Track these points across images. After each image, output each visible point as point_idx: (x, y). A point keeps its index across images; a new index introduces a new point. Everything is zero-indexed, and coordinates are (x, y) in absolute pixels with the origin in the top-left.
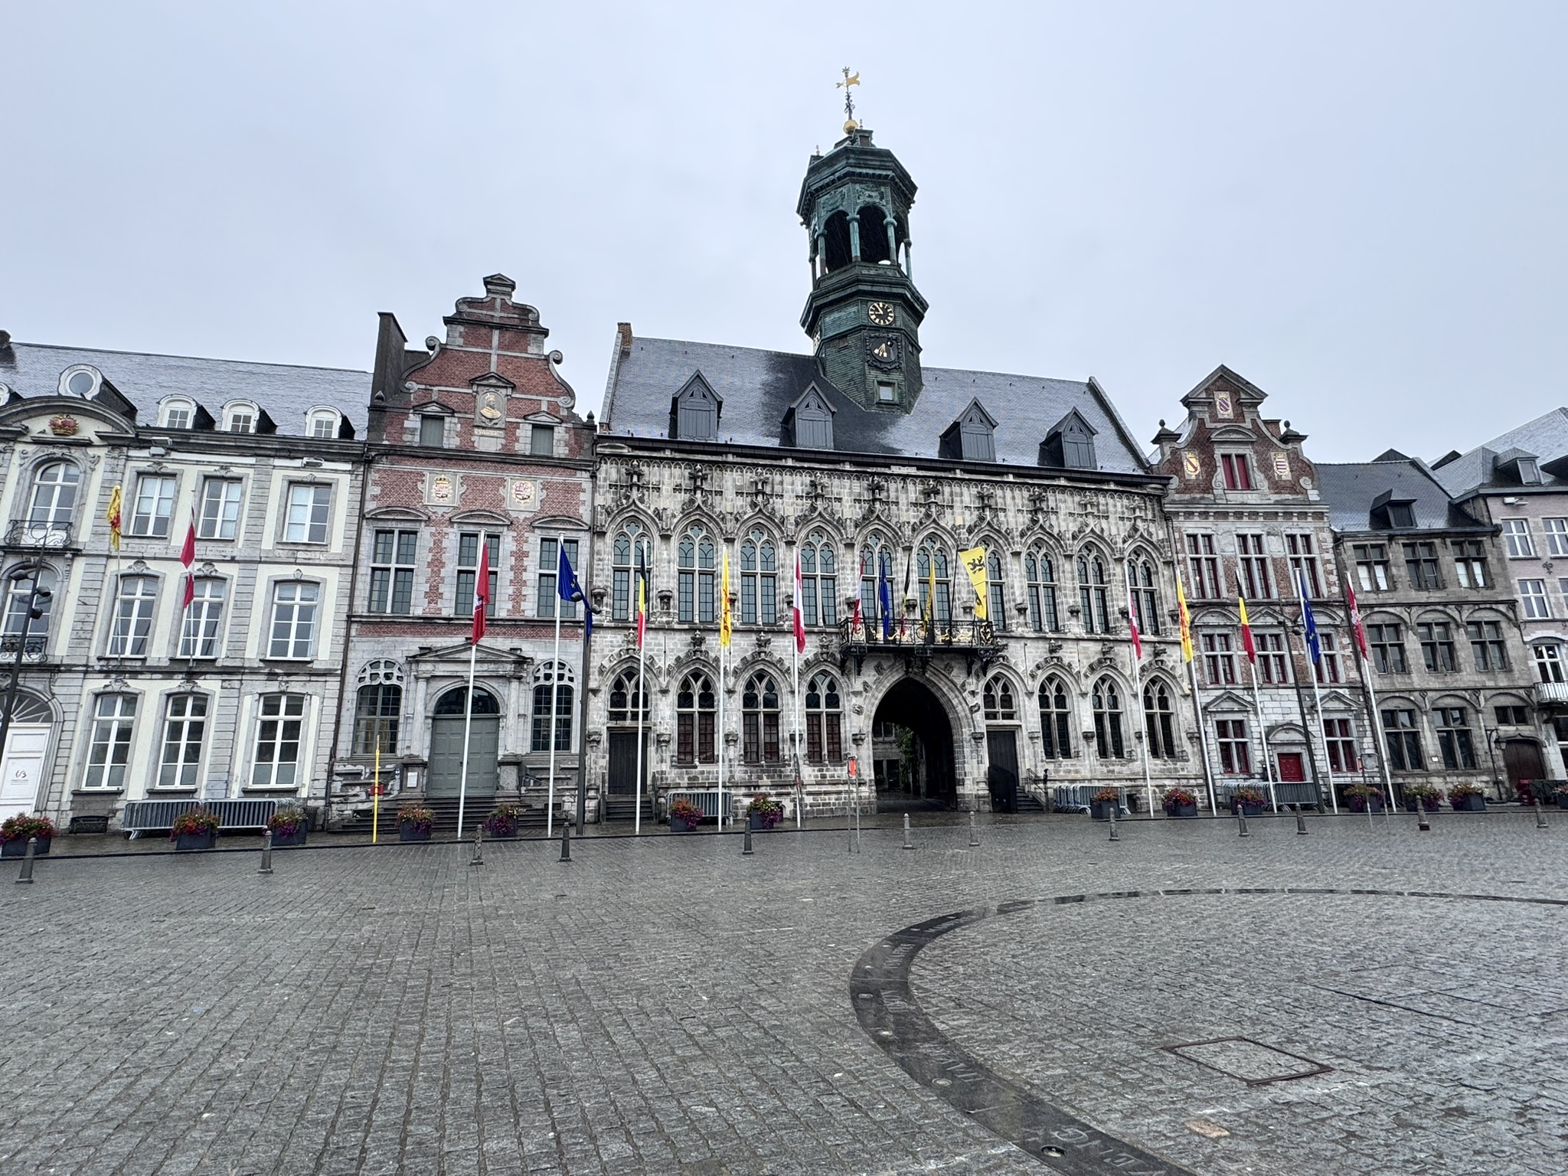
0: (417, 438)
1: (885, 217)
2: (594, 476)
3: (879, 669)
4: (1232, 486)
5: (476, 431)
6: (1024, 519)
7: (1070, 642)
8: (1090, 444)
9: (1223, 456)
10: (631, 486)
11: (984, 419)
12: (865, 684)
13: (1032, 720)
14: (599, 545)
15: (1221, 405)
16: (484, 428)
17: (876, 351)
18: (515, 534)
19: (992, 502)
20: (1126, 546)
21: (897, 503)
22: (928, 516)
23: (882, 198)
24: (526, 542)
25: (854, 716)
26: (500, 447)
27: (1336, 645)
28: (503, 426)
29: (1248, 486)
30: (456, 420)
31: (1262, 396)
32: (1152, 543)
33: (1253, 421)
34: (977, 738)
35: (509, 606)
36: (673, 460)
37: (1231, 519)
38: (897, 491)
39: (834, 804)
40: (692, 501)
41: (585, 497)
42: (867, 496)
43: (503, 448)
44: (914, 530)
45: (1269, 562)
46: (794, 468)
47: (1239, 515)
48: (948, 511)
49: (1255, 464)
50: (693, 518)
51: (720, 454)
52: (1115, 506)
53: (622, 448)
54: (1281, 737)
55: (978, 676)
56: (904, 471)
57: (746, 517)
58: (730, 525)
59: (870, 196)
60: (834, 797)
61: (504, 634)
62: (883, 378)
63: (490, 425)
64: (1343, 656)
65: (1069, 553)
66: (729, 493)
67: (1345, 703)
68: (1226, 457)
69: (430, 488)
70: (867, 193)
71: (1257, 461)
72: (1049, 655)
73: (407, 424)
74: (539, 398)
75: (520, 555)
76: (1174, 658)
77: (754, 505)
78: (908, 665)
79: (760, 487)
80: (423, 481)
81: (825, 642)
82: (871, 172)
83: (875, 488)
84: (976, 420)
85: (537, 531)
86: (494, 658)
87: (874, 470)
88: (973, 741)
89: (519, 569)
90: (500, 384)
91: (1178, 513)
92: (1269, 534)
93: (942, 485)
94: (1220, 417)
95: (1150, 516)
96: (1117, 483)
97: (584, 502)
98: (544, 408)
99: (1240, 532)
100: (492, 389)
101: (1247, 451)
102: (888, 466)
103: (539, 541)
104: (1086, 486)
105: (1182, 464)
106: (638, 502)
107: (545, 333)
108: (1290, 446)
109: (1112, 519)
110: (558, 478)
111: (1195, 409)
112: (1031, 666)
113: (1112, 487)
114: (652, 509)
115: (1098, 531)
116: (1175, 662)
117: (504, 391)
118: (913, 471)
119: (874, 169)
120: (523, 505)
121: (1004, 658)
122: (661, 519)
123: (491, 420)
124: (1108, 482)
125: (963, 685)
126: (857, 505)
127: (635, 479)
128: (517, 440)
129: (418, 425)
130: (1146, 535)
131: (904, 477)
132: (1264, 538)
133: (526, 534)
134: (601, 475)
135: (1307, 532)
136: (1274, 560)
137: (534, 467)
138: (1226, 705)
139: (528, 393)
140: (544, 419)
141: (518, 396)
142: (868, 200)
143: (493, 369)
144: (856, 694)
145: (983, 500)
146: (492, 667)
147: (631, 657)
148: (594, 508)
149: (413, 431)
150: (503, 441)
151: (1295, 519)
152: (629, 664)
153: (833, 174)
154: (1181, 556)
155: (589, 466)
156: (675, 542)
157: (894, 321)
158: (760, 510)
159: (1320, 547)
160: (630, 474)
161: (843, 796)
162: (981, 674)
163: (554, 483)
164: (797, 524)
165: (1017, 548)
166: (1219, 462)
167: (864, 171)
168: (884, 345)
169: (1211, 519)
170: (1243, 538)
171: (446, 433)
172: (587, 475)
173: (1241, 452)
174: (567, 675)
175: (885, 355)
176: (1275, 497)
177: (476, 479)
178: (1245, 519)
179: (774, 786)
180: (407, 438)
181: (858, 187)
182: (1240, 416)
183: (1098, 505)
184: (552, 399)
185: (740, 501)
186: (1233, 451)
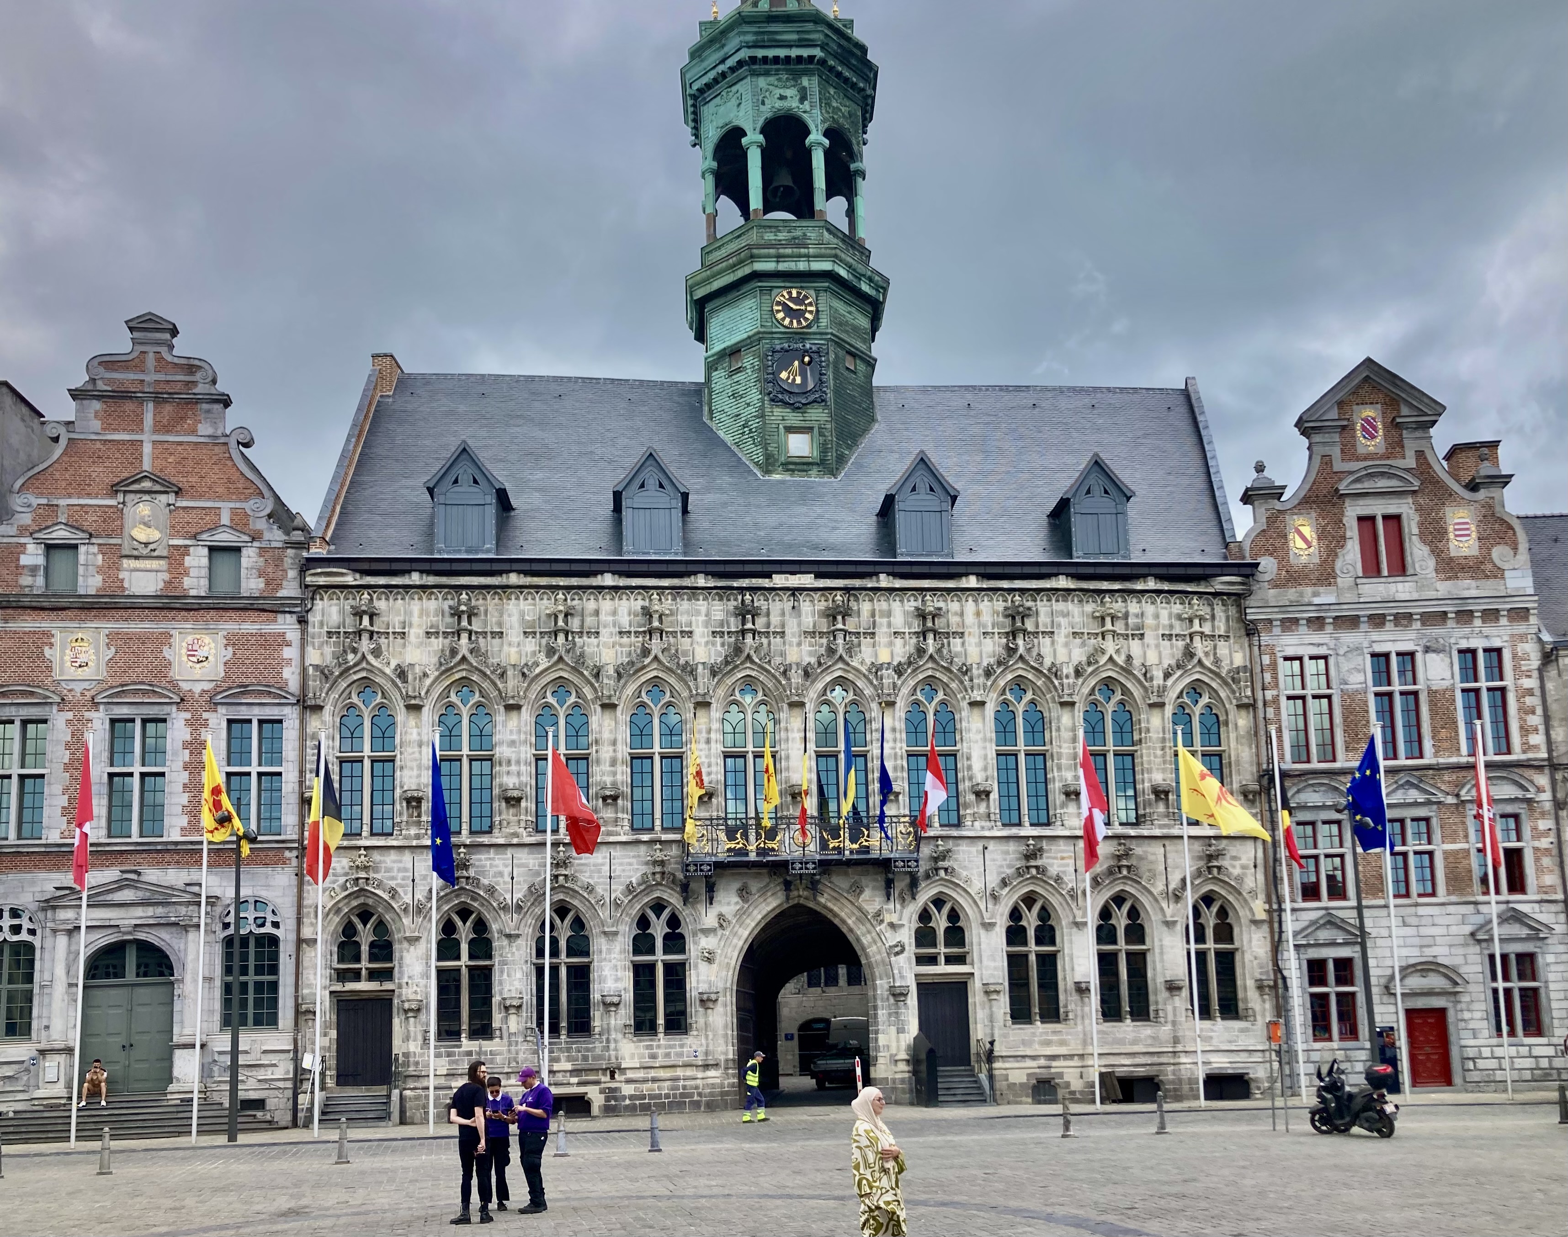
0: (40, 581)
1: (808, 132)
2: (303, 621)
3: (743, 893)
4: (1372, 568)
5: (126, 563)
6: (992, 648)
7: (1061, 842)
8: (1120, 514)
9: (1361, 519)
10: (359, 633)
11: (936, 487)
12: (721, 917)
13: (992, 964)
14: (314, 723)
15: (1364, 428)
16: (137, 558)
17: (784, 375)
18: (188, 715)
19: (940, 623)
20: (1169, 682)
21: (782, 634)
22: (831, 651)
23: (803, 99)
24: (206, 725)
25: (703, 966)
26: (161, 585)
27: (1527, 832)
28: (165, 553)
29: (1400, 568)
30: (95, 549)
31: (1439, 409)
32: (1217, 675)
33: (1420, 455)
34: (898, 995)
35: (184, 821)
36: (423, 587)
37: (1364, 627)
38: (783, 614)
39: (667, 1096)
40: (454, 652)
41: (291, 653)
42: (734, 625)
43: (166, 588)
44: (807, 674)
45: (1423, 698)
46: (616, 588)
47: (1377, 621)
48: (866, 642)
49: (1415, 531)
50: (457, 676)
51: (500, 573)
52: (1157, 616)
53: (342, 574)
54: (1416, 982)
55: (904, 900)
56: (795, 581)
57: (538, 670)
58: (512, 683)
59: (782, 98)
60: (667, 1084)
61: (178, 862)
62: (793, 418)
63: (145, 552)
64: (1536, 849)
65: (1066, 699)
66: (514, 634)
67: (1531, 928)
68: (1366, 520)
69: (63, 654)
70: (778, 92)
71: (1421, 525)
72: (1023, 863)
73: (24, 560)
74: (217, 505)
75: (196, 747)
76: (1244, 861)
77: (551, 651)
78: (788, 886)
79: (561, 623)
80: (51, 645)
81: (659, 855)
82: (782, 53)
83: (745, 612)
84: (923, 488)
85: (222, 710)
86: (161, 898)
87: (745, 583)
88: (892, 1000)
89: (195, 767)
90: (158, 488)
91: (1270, 621)
92: (1427, 650)
93: (857, 600)
94: (1361, 450)
95: (1221, 629)
96: (1160, 578)
97: (289, 661)
98: (225, 520)
99: (1379, 648)
100: (146, 497)
101: (1405, 508)
102: (768, 576)
103: (224, 724)
104: (1105, 585)
105: (1285, 536)
106: (370, 658)
107: (226, 402)
108: (1482, 494)
109: (1149, 637)
110: (250, 626)
111: (1317, 438)
112: (993, 881)
113: (1151, 584)
114: (393, 664)
115: (1120, 660)
116: (1244, 867)
117: (163, 498)
118: (807, 580)
119: (790, 47)
120: (198, 671)
121: (946, 870)
122: (405, 681)
123: (146, 544)
124: (1144, 576)
125: (878, 914)
126: (718, 640)
127: (366, 620)
128: (187, 574)
129: (40, 561)
130: (1207, 663)
131: (794, 591)
132: (1419, 657)
133: (205, 715)
134: (314, 618)
135: (1496, 643)
136: (1431, 693)
137: (212, 613)
138: (1324, 935)
139: (201, 496)
140: (224, 537)
141: (185, 504)
142: (779, 104)
143: (147, 465)
144: (706, 932)
145: (924, 618)
146: (160, 911)
147: (362, 890)
148: (304, 670)
149: (34, 569)
150: (166, 576)
151: (1478, 622)
152: (361, 900)
153: (723, 61)
154: (1269, 694)
155: (296, 605)
156: (428, 715)
157: (817, 319)
158: (561, 659)
159: (1516, 668)
160: (358, 614)
161: (681, 1083)
162: (908, 898)
163: (243, 635)
164: (619, 676)
165: (977, 696)
166: (1352, 530)
167: (771, 53)
168: (796, 363)
169: (1329, 629)
170: (1381, 659)
171: (81, 570)
172: (291, 619)
173: (1392, 510)
174: (270, 918)
175: (798, 380)
176: (1444, 588)
177: (128, 638)
178: (1389, 626)
179: (575, 1072)
180: (26, 580)
181: (762, 82)
182: (1395, 446)
183: (1126, 616)
184: (238, 505)
185: (530, 645)
186: (1379, 508)
